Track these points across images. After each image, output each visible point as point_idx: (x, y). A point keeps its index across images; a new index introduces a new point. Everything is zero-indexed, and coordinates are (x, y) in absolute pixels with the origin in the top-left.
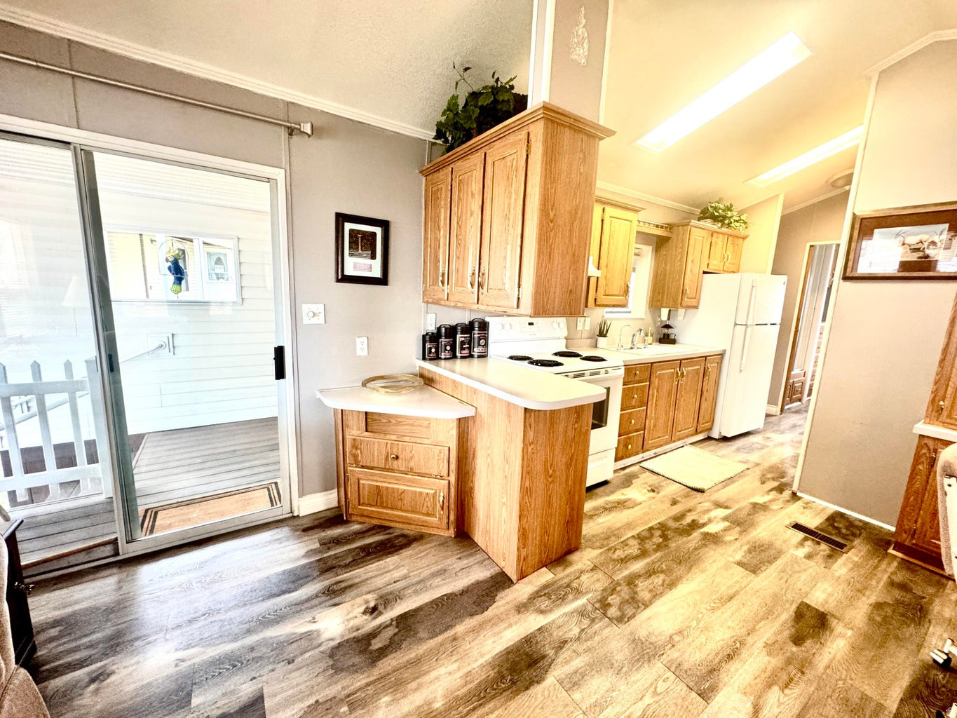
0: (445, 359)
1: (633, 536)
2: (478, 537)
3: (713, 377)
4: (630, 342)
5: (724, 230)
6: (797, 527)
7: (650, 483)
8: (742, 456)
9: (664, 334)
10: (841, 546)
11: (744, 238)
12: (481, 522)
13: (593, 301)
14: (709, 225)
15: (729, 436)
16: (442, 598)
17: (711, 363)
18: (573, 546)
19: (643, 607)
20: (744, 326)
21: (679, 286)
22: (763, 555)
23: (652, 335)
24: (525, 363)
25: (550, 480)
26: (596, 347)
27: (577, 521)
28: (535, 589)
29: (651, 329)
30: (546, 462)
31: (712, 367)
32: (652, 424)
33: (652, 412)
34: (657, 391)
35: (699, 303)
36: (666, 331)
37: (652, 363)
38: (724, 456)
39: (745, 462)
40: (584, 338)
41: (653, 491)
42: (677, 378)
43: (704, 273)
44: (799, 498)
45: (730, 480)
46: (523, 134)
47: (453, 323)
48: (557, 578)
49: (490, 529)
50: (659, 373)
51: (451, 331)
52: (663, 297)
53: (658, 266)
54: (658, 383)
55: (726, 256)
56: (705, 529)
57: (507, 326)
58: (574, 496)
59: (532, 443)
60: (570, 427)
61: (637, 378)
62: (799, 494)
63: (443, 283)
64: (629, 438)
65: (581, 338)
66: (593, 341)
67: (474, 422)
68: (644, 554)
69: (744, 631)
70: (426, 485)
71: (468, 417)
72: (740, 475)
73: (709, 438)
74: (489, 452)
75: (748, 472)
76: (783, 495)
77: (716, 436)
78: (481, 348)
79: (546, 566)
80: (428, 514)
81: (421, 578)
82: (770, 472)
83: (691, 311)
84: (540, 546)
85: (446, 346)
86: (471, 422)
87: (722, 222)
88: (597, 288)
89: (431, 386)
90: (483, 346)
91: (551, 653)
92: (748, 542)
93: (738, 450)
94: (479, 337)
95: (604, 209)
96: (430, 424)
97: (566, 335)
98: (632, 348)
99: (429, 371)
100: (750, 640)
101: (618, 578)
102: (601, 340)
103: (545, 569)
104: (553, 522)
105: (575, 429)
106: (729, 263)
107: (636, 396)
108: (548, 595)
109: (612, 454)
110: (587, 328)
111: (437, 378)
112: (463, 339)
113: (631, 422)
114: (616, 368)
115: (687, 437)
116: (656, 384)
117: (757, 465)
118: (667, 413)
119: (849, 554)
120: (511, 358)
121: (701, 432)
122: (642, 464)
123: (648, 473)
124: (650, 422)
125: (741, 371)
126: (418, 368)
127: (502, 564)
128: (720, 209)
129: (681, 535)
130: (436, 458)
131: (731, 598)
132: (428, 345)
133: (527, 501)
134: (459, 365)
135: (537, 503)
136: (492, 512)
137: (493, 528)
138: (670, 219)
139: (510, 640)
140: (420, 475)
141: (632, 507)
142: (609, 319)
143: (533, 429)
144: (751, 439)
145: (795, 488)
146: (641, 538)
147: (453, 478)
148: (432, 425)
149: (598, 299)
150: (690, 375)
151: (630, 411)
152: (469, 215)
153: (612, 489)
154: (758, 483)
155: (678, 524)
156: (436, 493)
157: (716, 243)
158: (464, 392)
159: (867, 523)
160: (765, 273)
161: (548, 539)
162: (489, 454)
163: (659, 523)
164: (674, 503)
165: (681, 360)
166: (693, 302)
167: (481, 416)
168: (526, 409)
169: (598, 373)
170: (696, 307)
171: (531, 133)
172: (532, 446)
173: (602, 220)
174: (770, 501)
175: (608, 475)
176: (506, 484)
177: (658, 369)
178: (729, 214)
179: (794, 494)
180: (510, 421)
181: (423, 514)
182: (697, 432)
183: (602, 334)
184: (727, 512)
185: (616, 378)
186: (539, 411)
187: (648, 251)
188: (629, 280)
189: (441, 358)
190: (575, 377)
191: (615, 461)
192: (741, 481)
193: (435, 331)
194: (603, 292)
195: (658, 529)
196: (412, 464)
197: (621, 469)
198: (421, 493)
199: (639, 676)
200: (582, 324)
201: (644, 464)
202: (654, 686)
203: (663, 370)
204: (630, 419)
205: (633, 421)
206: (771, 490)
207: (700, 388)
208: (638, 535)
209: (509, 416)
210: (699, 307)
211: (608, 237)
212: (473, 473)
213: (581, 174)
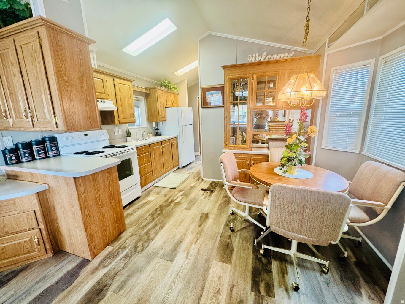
0: (27, 162)
1: (149, 215)
2: (68, 249)
3: (175, 146)
4: (142, 137)
5: (170, 91)
6: (203, 190)
7: (157, 192)
8: (188, 172)
9: (156, 132)
10: (213, 191)
11: (178, 94)
12: (68, 242)
13: (118, 121)
14: (164, 89)
15: (184, 166)
16: (43, 292)
17: (173, 141)
18: (122, 230)
19: (152, 240)
20: (181, 126)
21: (157, 113)
22: (192, 202)
23: (151, 133)
24: (83, 155)
25: (101, 206)
26: (127, 141)
27: (121, 219)
28: (103, 258)
29: (150, 131)
30: (96, 199)
31: (174, 142)
32: (155, 168)
33: (154, 164)
34: (154, 155)
35: (166, 119)
36: (157, 131)
37: (150, 145)
38: (183, 173)
39: (189, 174)
40: (120, 138)
41: (158, 194)
42: (161, 148)
43: (166, 107)
44: (204, 180)
45: (185, 181)
46: (34, 32)
47: (28, 140)
48: (114, 247)
49: (73, 242)
50: (153, 148)
51: (28, 146)
52: (152, 118)
53: (148, 105)
54: (154, 152)
55: (173, 101)
56: (175, 201)
57: (70, 138)
58: (117, 209)
59: (84, 193)
60: (106, 180)
61: (144, 152)
62: (203, 179)
63: (7, 117)
64: (146, 177)
65: (118, 139)
66: (125, 139)
67: (49, 192)
68: (153, 219)
69: (185, 231)
70: (21, 237)
71: (45, 190)
72: (187, 179)
73: (179, 168)
74: (62, 205)
75: (190, 176)
76: (199, 181)
77: (181, 167)
78: (54, 152)
79: (109, 245)
80: (29, 252)
81: (26, 290)
82: (196, 175)
83: (164, 122)
84: (103, 238)
85: (24, 154)
86: (47, 193)
87: (168, 88)
88: (118, 115)
89: (16, 179)
90: (55, 150)
91: (109, 282)
92: (188, 200)
93: (188, 170)
94: (51, 146)
95: (114, 79)
96: (15, 202)
97: (109, 138)
98: (143, 140)
99: (12, 171)
100: (187, 233)
101: (142, 234)
102: (128, 138)
103: (108, 246)
104: (108, 225)
105: (110, 180)
106: (174, 104)
107: (145, 159)
108: (109, 258)
109: (139, 185)
110: (120, 133)
111: (20, 174)
112: (39, 148)
113: (145, 170)
114: (132, 149)
115: (170, 170)
116: (153, 153)
117: (193, 173)
118: (160, 163)
119: (215, 192)
120: (76, 153)
121: (175, 167)
122: (154, 185)
123: (156, 188)
124: (154, 168)
125: (184, 142)
126: (4, 171)
127: (83, 255)
128: (166, 83)
129: (167, 207)
130: (26, 219)
131: (182, 222)
132: (8, 156)
133: (89, 221)
134: (39, 163)
135: (95, 219)
136: (71, 234)
137: (74, 241)
138: (149, 86)
139: (88, 288)
140: (14, 233)
141: (149, 204)
142: (130, 129)
143: (82, 186)
144: (192, 165)
145: (202, 177)
146: (152, 214)
147: (42, 226)
148: (16, 202)
149: (120, 120)
150: (166, 147)
151: (144, 165)
152: (13, 77)
153: (141, 200)
154: (192, 179)
155: (166, 203)
156: (32, 238)
157: (168, 96)
158: (39, 178)
159: (219, 182)
160: (186, 107)
161: (107, 233)
162: (62, 206)
163: (160, 206)
164: (166, 196)
165: (161, 142)
166: (164, 119)
167: (52, 187)
168: (75, 178)
169: (124, 153)
170: (166, 121)
171: (39, 32)
172: (84, 194)
173: (114, 84)
174: (196, 184)
175: (139, 194)
176: (75, 217)
177: (153, 146)
178: (170, 85)
179: (202, 179)
180: (68, 186)
181: (26, 254)
182: (173, 167)
183: (128, 135)
184: (183, 192)
185: (133, 153)
186: (84, 176)
187: (143, 99)
188: (134, 111)
189: (23, 162)
190: (111, 156)
191: (141, 188)
192: (188, 180)
193: (14, 147)
194: (122, 117)
195: (159, 208)
196: (6, 230)
197: (146, 190)
198: (19, 243)
199: (149, 267)
200: (117, 132)
201: (155, 185)
202: (154, 268)
203: (155, 146)
204: (145, 169)
205: (146, 169)
206: (196, 180)
207: (171, 150)
208: (151, 213)
209: (67, 184)
210: (167, 120)
211: (119, 92)
212: (57, 219)
213: (81, 59)
